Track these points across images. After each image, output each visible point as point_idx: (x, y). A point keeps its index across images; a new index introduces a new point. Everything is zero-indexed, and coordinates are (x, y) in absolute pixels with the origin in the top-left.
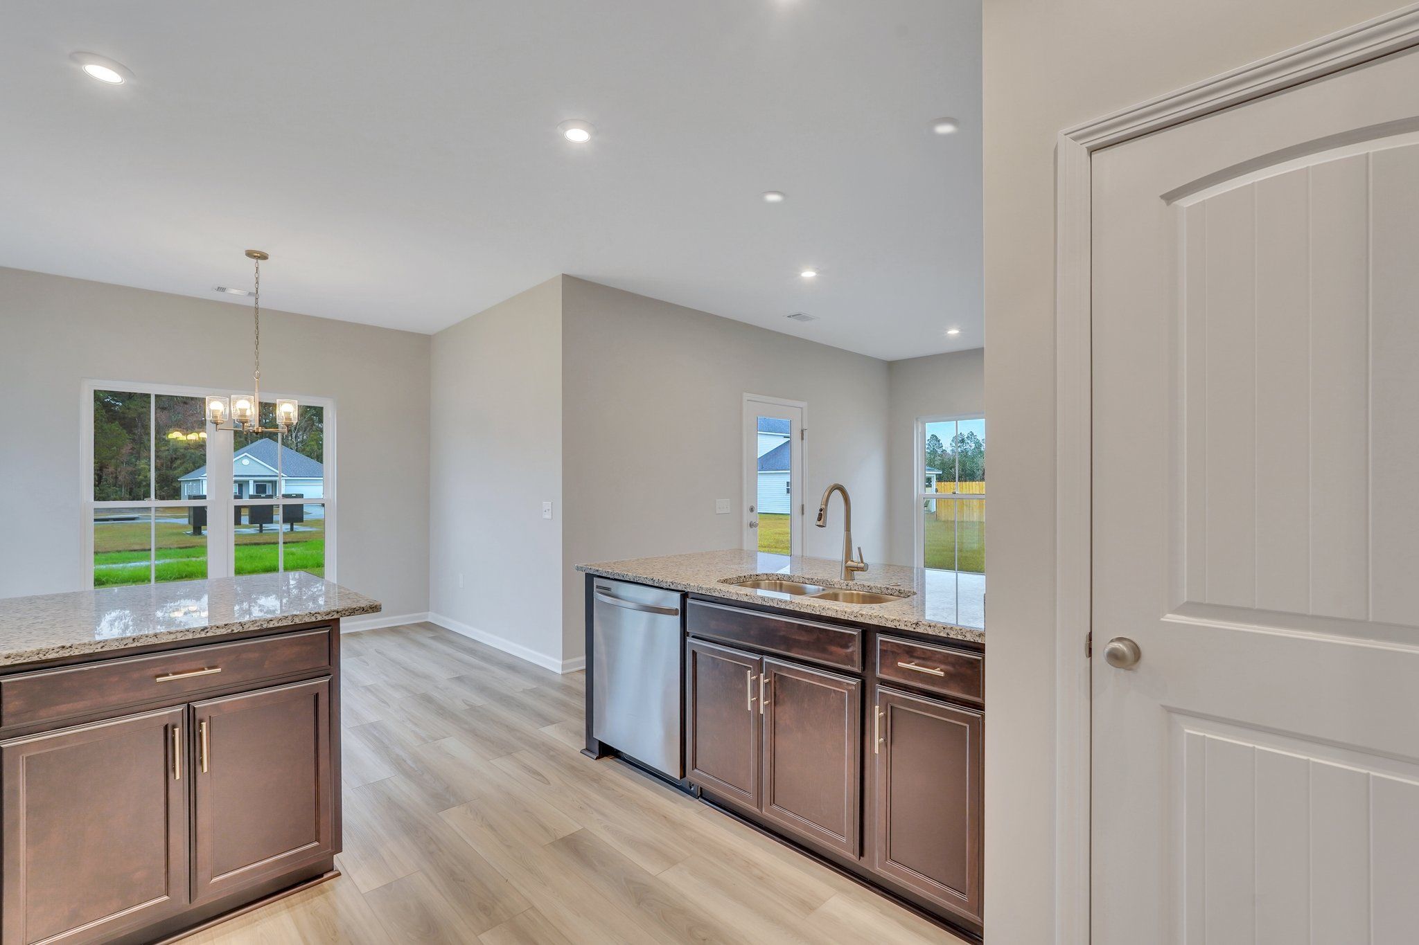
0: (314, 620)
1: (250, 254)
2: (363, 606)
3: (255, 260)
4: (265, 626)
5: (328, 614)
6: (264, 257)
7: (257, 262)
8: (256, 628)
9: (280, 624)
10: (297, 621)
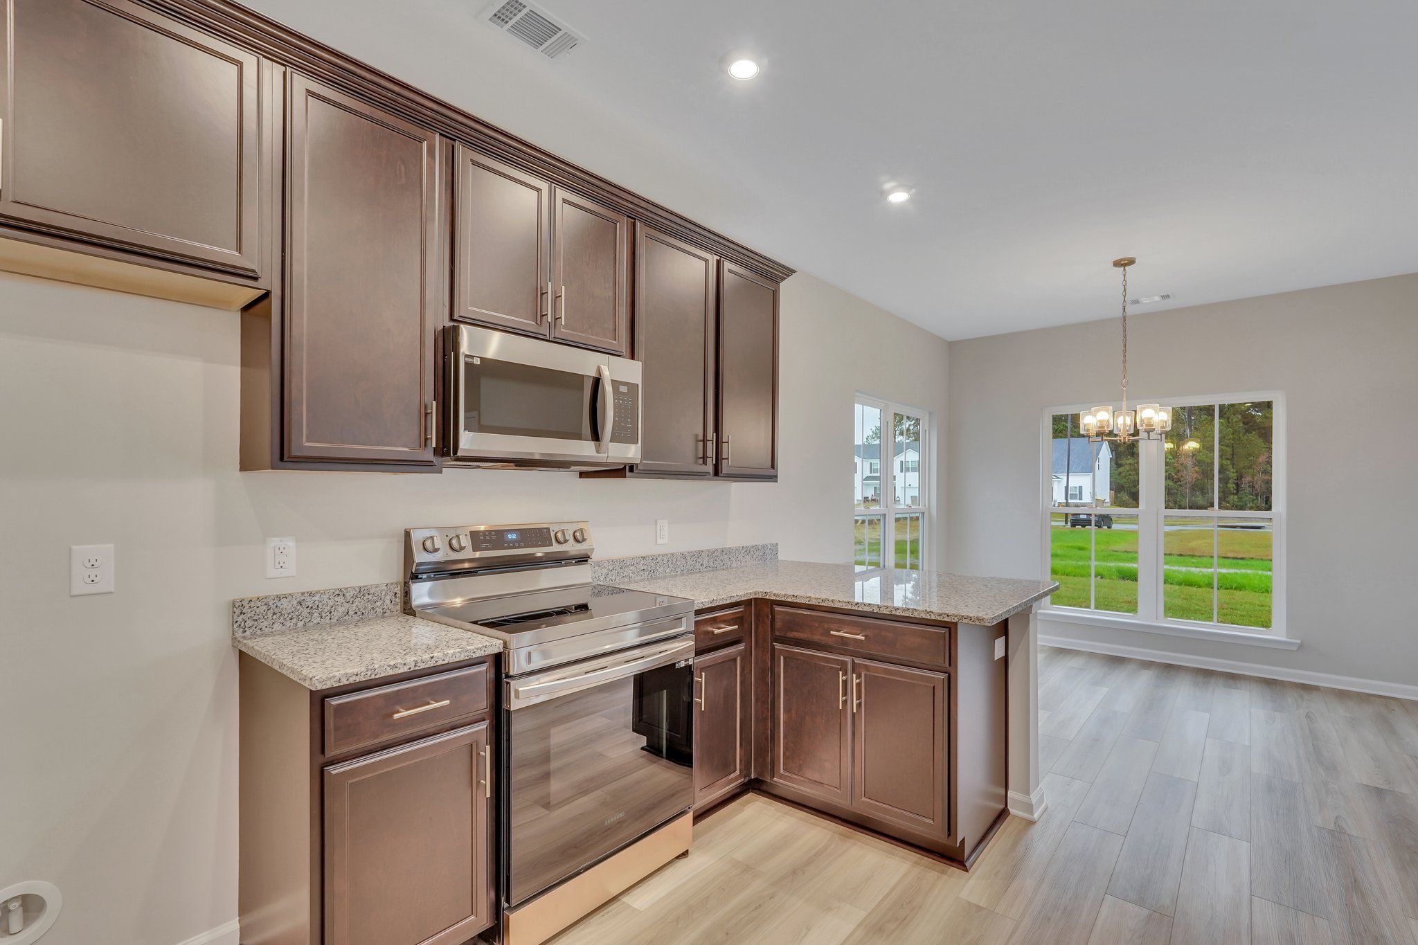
0: (929, 618)
1: (1117, 264)
2: (971, 615)
3: (1122, 268)
4: (894, 612)
5: (940, 615)
6: (1131, 262)
7: (1125, 270)
8: (888, 613)
9: (903, 614)
10: (916, 615)
